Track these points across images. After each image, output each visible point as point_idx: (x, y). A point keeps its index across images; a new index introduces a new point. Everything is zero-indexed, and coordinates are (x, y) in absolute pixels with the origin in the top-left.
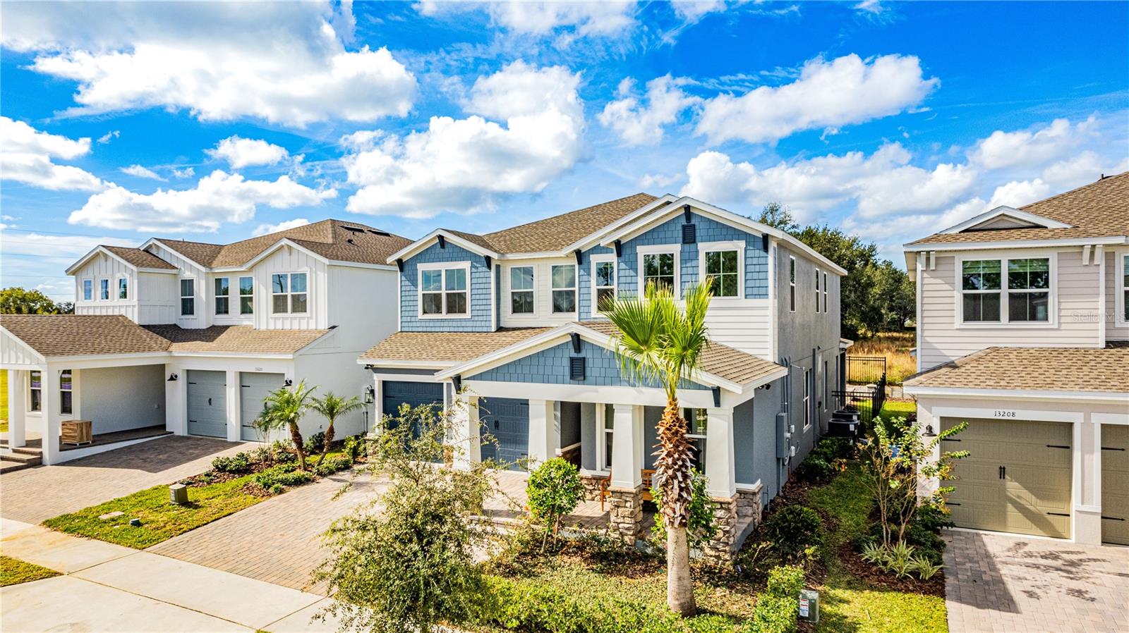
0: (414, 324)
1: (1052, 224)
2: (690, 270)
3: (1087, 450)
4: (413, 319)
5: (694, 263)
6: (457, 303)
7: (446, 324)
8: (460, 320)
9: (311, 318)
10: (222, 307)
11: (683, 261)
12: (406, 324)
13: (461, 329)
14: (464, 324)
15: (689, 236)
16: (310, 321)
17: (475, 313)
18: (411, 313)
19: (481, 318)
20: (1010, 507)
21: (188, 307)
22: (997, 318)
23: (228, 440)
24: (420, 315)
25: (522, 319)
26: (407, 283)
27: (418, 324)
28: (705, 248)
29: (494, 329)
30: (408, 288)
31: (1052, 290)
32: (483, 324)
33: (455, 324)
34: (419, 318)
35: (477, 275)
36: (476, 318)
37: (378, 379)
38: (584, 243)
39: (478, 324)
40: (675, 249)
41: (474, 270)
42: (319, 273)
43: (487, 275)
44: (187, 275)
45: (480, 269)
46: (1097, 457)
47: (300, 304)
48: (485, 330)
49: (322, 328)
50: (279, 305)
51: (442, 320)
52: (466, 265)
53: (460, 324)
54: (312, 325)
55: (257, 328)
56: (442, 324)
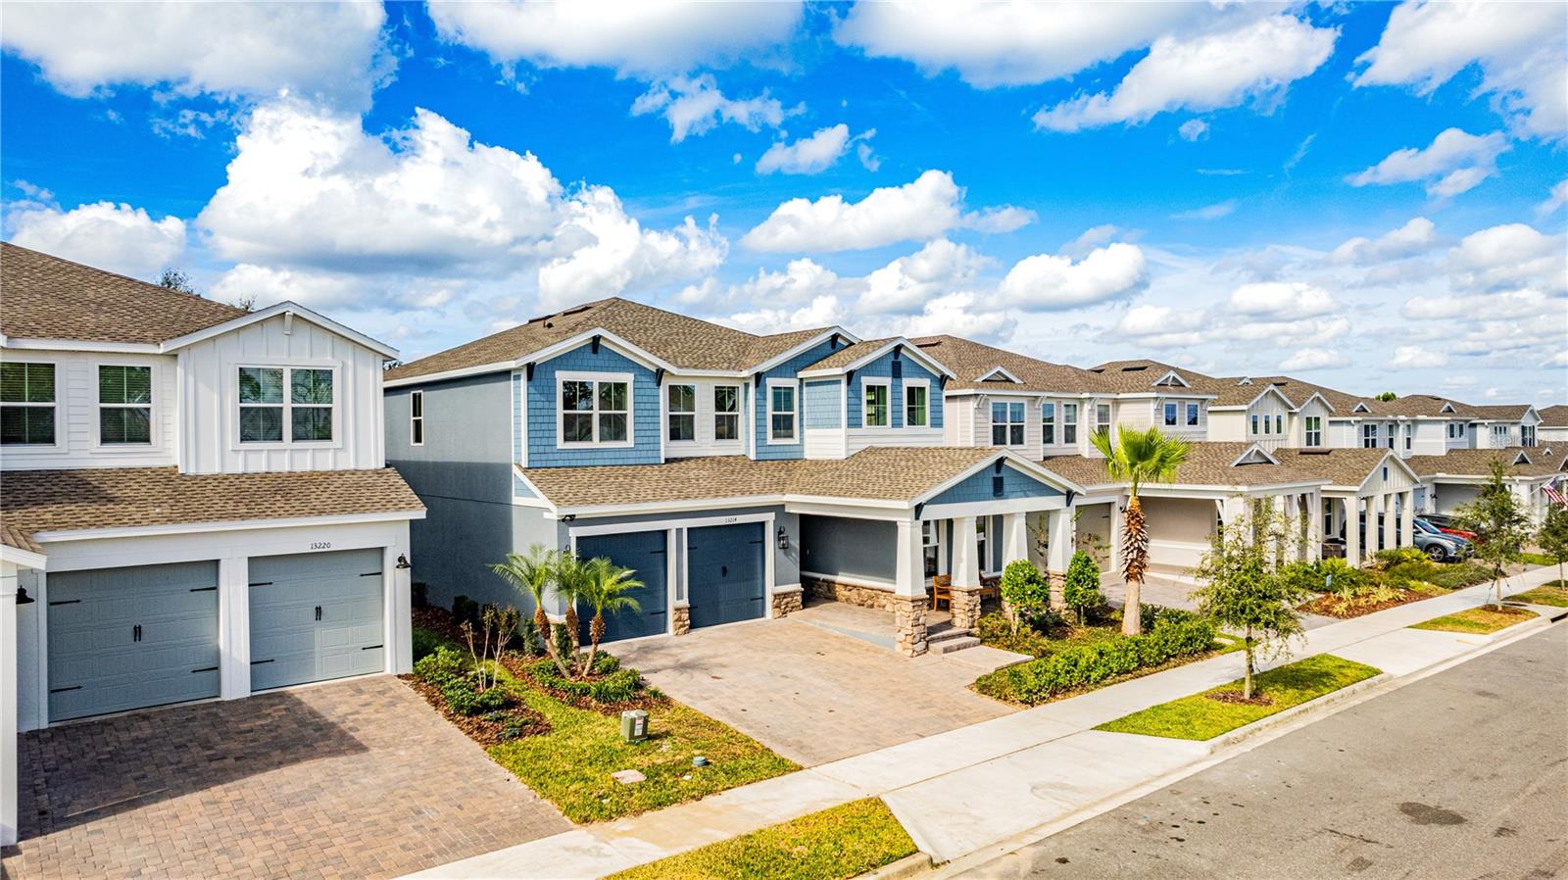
0: (551, 457)
2: (897, 402)
4: (548, 449)
5: (900, 396)
6: (615, 428)
7: (599, 455)
8: (620, 450)
9: (343, 449)
11: (892, 393)
12: (537, 457)
13: (620, 462)
14: (623, 454)
15: (896, 371)
16: (340, 454)
17: (640, 440)
18: (545, 441)
19: (647, 447)
23: (227, 698)
24: (560, 444)
25: (681, 449)
26: (537, 397)
27: (557, 456)
28: (908, 382)
29: (663, 462)
30: (540, 405)
31: (1025, 425)
32: (650, 454)
33: (611, 455)
34: (558, 447)
35: (642, 392)
36: (640, 447)
38: (759, 368)
39: (642, 454)
40: (886, 381)
41: (637, 384)
43: (654, 392)
45: (645, 385)
47: (315, 426)
48: (652, 461)
49: (373, 467)
50: (258, 425)
51: (593, 450)
52: (627, 378)
53: (618, 455)
54: (347, 463)
55: (192, 471)
56: (593, 455)
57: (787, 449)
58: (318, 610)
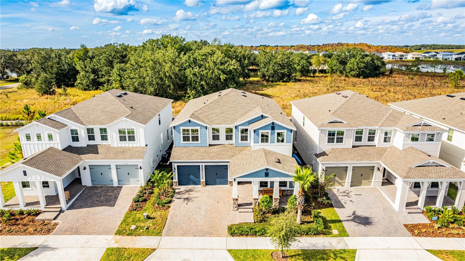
0: (180, 145)
1: (345, 122)
2: (273, 137)
3: (350, 171)
4: (179, 143)
5: (274, 135)
6: (196, 139)
7: (192, 144)
8: (197, 143)
9: (138, 143)
10: (91, 138)
11: (271, 134)
12: (177, 145)
13: (197, 146)
14: (198, 144)
15: (273, 128)
16: (137, 144)
17: (202, 141)
18: (178, 142)
20: (336, 182)
21: (75, 139)
22: (334, 142)
23: (114, 186)
24: (182, 142)
25: (216, 142)
26: (176, 132)
27: (182, 145)
28: (277, 131)
29: (208, 146)
30: (177, 134)
31: (344, 137)
32: (205, 144)
33: (195, 144)
35: (202, 131)
37: (176, 165)
38: (237, 124)
39: (203, 144)
40: (270, 131)
41: (201, 129)
42: (139, 129)
43: (206, 131)
44: (74, 128)
45: (203, 129)
46: (351, 172)
47: (132, 138)
48: (205, 146)
49: (143, 146)
50: (123, 139)
51: (190, 143)
52: (198, 128)
53: (196, 144)
54: (138, 145)
55: (113, 146)
56: (190, 145)
57: (245, 144)
58: (128, 173)
